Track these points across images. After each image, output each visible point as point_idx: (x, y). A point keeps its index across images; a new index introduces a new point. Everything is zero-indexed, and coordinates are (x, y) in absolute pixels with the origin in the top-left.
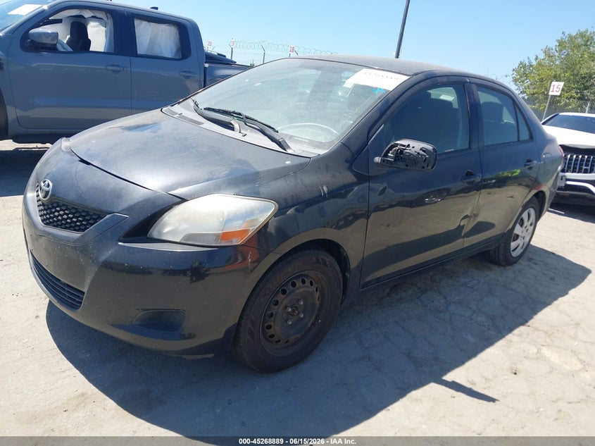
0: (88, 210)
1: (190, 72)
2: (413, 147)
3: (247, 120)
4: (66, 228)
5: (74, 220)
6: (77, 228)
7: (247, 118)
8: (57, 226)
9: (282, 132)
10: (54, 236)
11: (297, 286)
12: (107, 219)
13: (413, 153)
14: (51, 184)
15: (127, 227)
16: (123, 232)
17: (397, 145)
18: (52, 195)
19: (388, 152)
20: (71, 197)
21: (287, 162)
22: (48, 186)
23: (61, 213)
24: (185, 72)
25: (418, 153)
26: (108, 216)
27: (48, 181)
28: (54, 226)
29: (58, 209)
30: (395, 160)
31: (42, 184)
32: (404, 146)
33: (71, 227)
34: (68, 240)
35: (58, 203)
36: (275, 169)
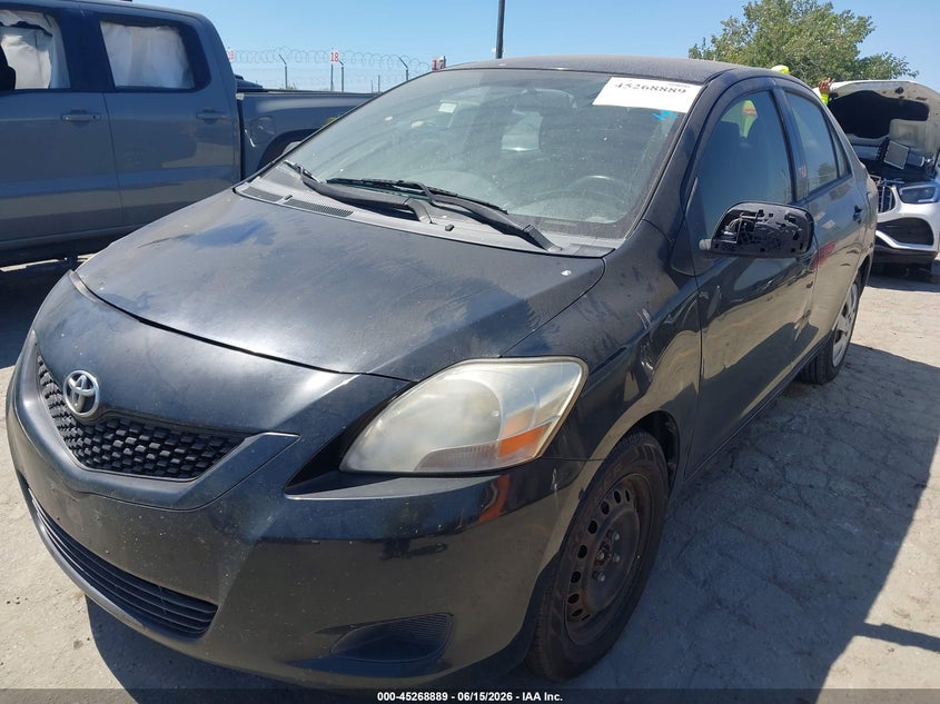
0: (196, 431)
1: (213, 112)
2: (771, 215)
3: (435, 197)
4: (144, 472)
5: (166, 453)
6: (173, 470)
7: (434, 192)
8: (121, 469)
9: (514, 212)
10: (125, 494)
11: (611, 509)
12: (248, 448)
13: (774, 225)
14: (94, 380)
15: (300, 459)
16: (291, 472)
17: (736, 214)
18: (103, 405)
19: (722, 227)
20: (150, 405)
21: (566, 273)
22: (89, 384)
23: (131, 440)
24: (206, 111)
25: (784, 225)
26: (248, 441)
27: (85, 375)
28: (113, 469)
29: (121, 432)
30: (739, 242)
31: (72, 382)
32: (753, 214)
33: (156, 468)
34: (161, 500)
35: (118, 420)
36: (550, 292)
